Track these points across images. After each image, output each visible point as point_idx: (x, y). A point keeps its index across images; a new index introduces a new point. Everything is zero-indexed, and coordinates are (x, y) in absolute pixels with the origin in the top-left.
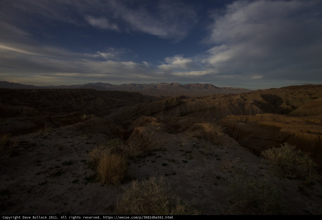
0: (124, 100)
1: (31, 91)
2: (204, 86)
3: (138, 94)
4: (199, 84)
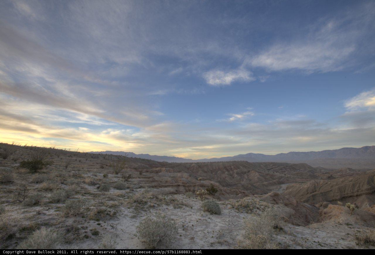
0: (285, 175)
3: (304, 166)
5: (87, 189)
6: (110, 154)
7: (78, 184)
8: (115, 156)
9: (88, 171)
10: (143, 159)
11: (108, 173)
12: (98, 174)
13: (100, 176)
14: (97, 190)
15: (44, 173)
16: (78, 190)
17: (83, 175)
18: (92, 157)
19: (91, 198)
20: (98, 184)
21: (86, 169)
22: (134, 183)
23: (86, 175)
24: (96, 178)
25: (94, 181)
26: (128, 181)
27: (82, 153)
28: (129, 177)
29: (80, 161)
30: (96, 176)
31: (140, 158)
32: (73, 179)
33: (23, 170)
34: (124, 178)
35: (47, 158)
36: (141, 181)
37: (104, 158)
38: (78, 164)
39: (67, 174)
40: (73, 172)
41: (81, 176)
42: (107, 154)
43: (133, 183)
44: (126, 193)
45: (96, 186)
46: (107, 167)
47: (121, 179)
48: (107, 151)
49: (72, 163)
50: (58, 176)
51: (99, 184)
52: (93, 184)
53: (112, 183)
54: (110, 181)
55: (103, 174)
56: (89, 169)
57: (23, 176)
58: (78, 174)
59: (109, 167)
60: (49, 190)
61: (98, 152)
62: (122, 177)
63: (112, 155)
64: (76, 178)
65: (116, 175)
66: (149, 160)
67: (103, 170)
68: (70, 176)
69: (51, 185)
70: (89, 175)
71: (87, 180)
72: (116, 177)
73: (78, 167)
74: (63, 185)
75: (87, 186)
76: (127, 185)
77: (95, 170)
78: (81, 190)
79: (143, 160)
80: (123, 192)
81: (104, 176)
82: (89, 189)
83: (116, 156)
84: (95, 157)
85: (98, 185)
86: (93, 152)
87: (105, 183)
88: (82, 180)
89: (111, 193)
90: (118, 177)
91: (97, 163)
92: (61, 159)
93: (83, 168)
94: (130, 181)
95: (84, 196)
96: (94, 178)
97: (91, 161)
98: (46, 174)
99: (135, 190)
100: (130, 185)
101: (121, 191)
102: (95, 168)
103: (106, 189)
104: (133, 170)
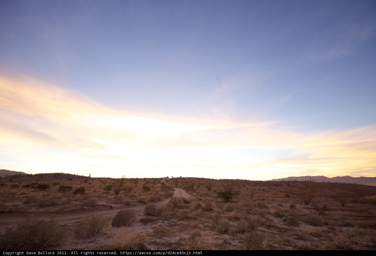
5: (272, 221)
6: (294, 180)
7: (262, 215)
8: (300, 181)
9: (273, 200)
10: (342, 184)
11: (296, 203)
12: (283, 204)
13: (286, 206)
14: (284, 223)
15: (234, 202)
16: (263, 221)
17: (267, 205)
18: (275, 185)
19: (277, 232)
20: (283, 216)
21: (270, 198)
22: (335, 218)
23: (271, 205)
24: (282, 208)
25: (280, 213)
26: (324, 214)
27: (264, 181)
28: (325, 209)
29: (263, 190)
30: (281, 206)
31: (336, 183)
32: (257, 209)
33: (220, 200)
34: (317, 210)
35: (237, 188)
36: (346, 215)
37: (288, 185)
38: (263, 193)
39: (252, 203)
40: (258, 201)
41: (265, 206)
42: (291, 180)
43: (332, 218)
44: (323, 231)
45: (282, 218)
46: (294, 196)
47: (313, 211)
48: (289, 178)
49: (257, 192)
50: (244, 206)
51: (286, 216)
52: (278, 215)
53: (302, 215)
54: (299, 213)
55: (290, 204)
56: (274, 198)
57: (220, 204)
58: (262, 203)
59: (297, 196)
60: (236, 219)
61: (279, 179)
62: (314, 209)
63: (297, 181)
64: (261, 208)
65: (306, 206)
66: (353, 184)
67: (289, 199)
68: (255, 206)
69: (238, 214)
70: (274, 205)
71: (272, 211)
72: (306, 208)
73: (263, 196)
74: (249, 214)
75: (271, 217)
76: (323, 221)
77: (280, 199)
78: (266, 222)
79: (344, 184)
80: (319, 229)
81: (292, 207)
82: (275, 221)
83: (302, 182)
84: (278, 185)
85: (284, 218)
86: (274, 179)
87: (293, 215)
88: (267, 211)
89: (301, 228)
90: (309, 209)
91: (281, 192)
92: (247, 188)
93: (267, 197)
94: (328, 215)
95: (269, 228)
96: (280, 209)
97: (274, 189)
98: (236, 203)
99: (337, 228)
100: (327, 219)
101: (315, 227)
102: (280, 197)
103: (293, 223)
104: (330, 199)
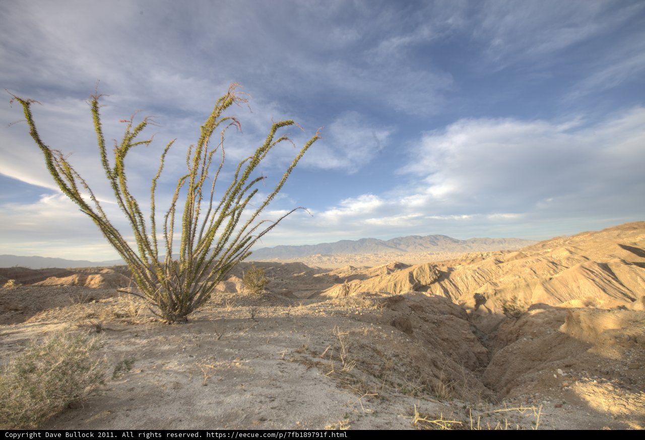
1: (102, 270)
2: (429, 240)
4: (418, 238)
